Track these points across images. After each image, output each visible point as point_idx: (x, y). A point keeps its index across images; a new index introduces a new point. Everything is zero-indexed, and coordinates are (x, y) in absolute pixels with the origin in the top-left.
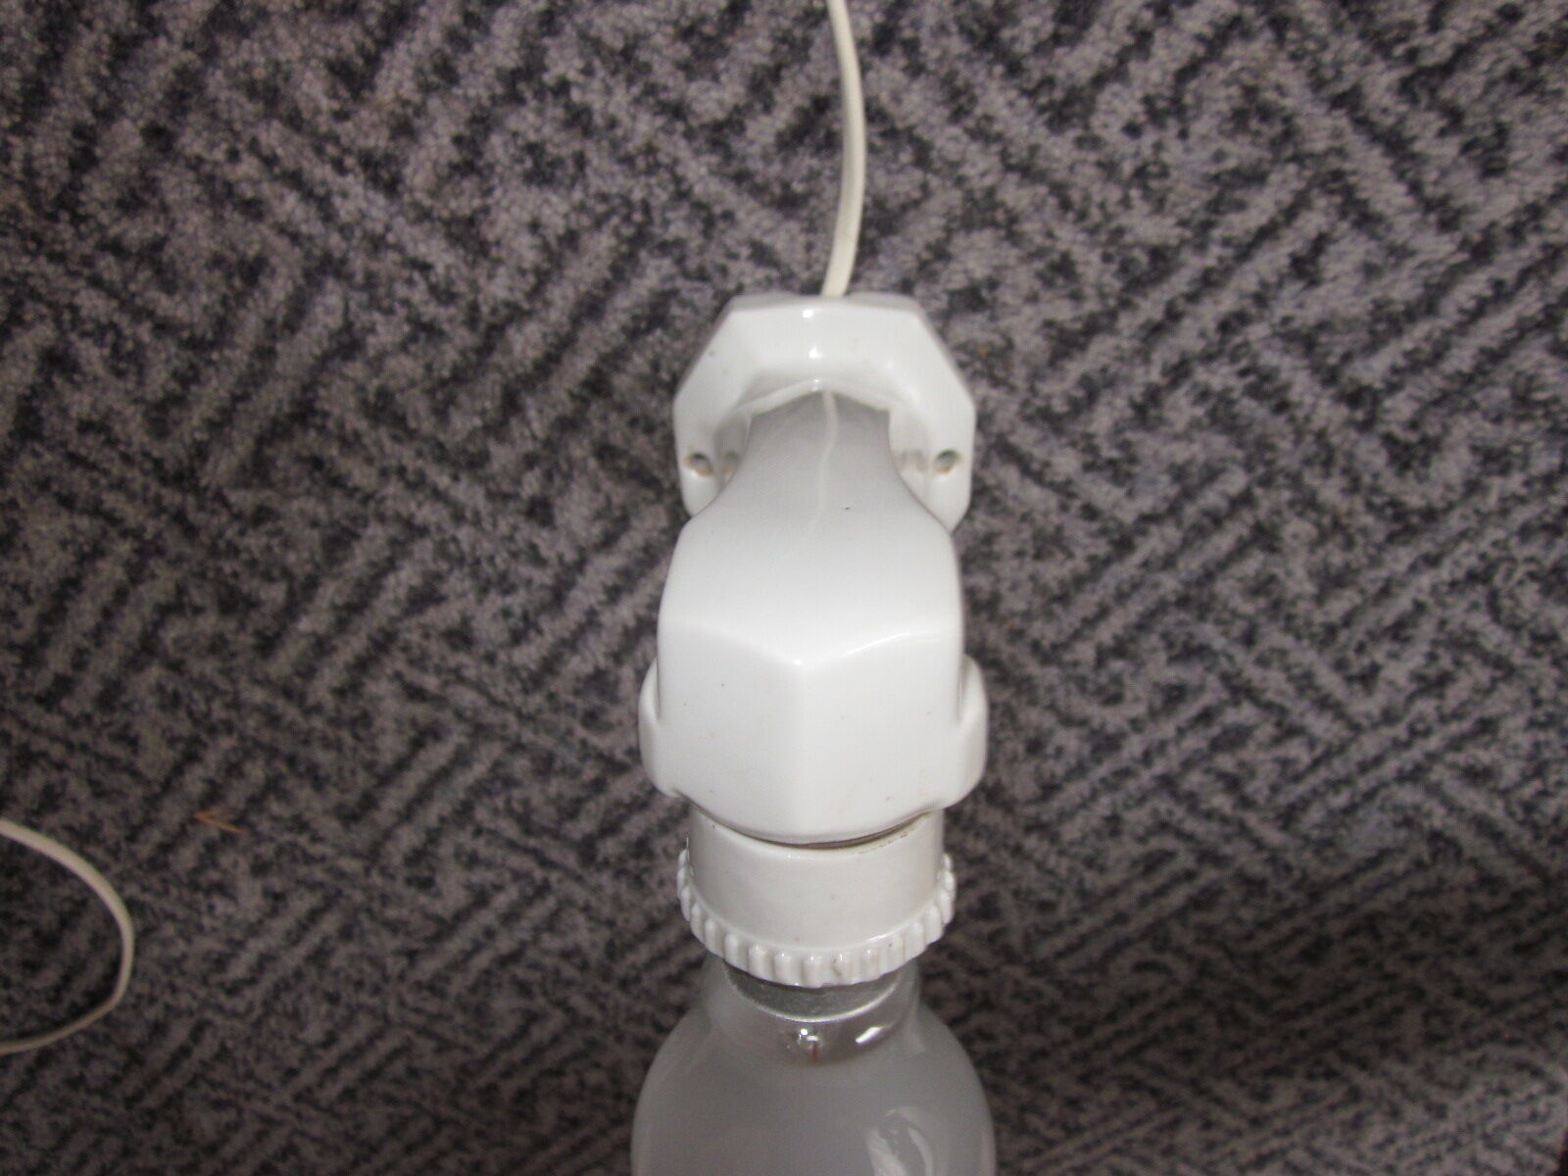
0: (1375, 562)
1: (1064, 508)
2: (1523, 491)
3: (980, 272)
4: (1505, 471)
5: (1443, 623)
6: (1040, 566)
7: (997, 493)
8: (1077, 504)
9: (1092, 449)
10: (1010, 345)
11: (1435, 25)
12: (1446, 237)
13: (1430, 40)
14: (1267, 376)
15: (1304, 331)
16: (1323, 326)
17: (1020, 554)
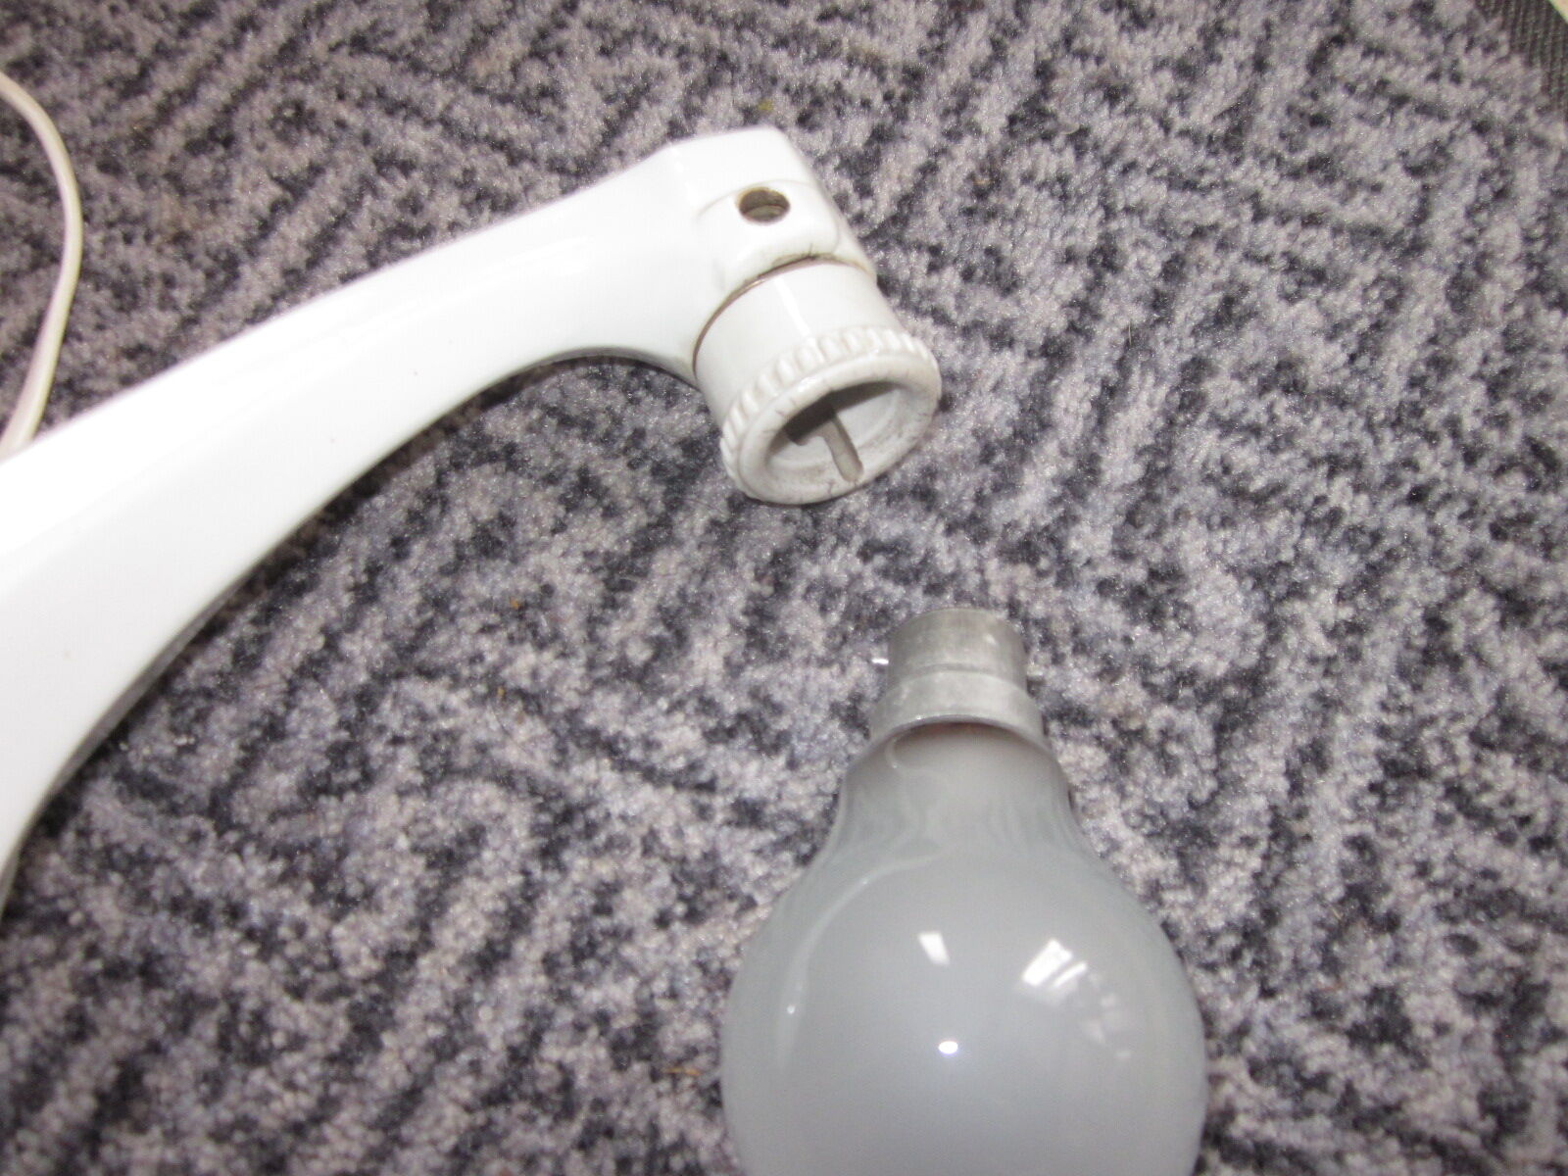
0: (1227, 784)
1: (703, 813)
2: (1346, 613)
3: (486, 512)
4: (1297, 592)
5: (1423, 870)
6: (703, 935)
7: (592, 814)
8: (720, 802)
9: (707, 705)
10: (548, 590)
11: (865, 192)
12: (1007, 354)
13: (869, 203)
14: (895, 549)
15: (910, 484)
16: (930, 473)
17: (663, 921)
